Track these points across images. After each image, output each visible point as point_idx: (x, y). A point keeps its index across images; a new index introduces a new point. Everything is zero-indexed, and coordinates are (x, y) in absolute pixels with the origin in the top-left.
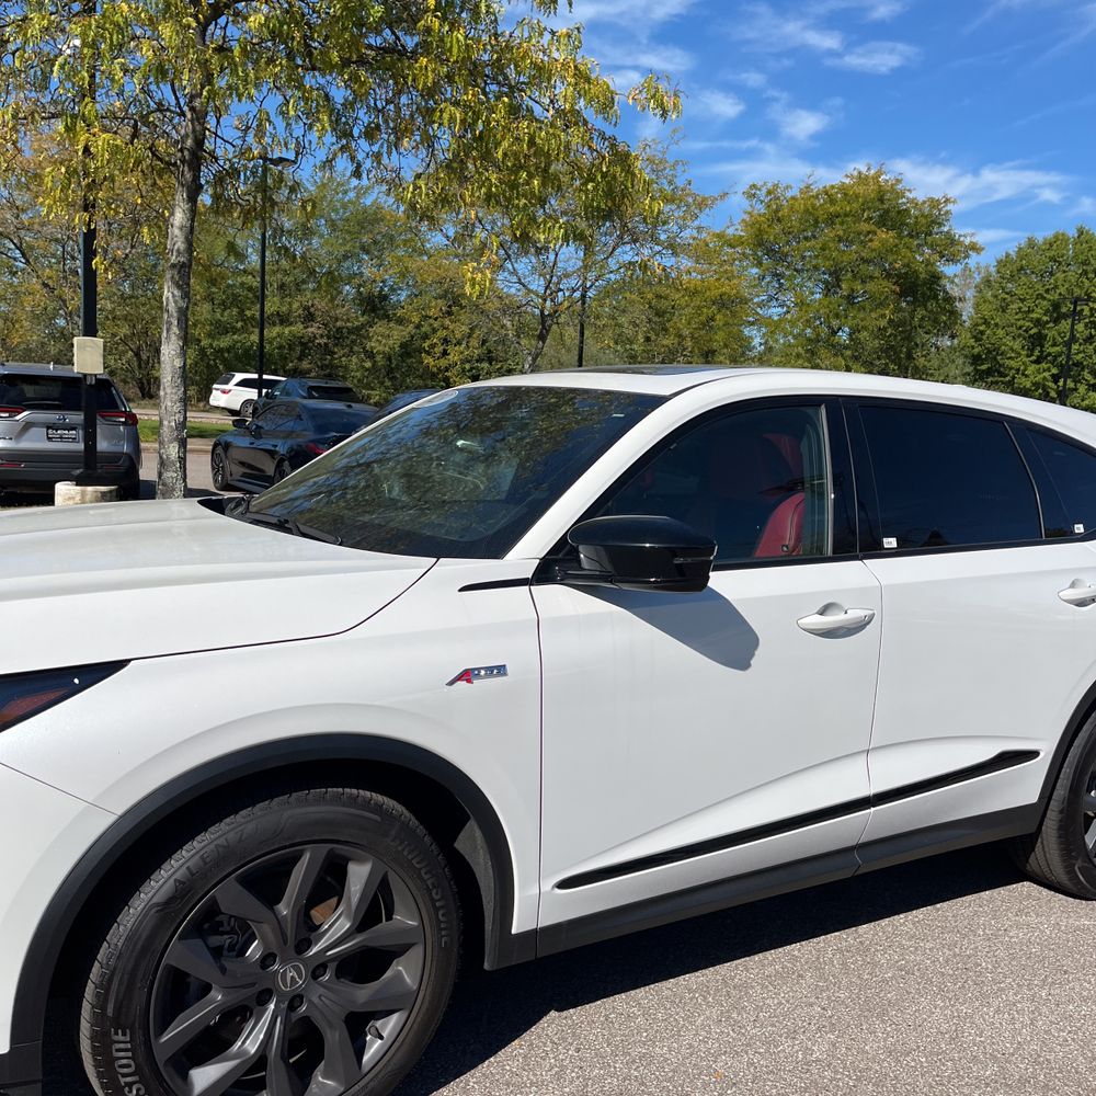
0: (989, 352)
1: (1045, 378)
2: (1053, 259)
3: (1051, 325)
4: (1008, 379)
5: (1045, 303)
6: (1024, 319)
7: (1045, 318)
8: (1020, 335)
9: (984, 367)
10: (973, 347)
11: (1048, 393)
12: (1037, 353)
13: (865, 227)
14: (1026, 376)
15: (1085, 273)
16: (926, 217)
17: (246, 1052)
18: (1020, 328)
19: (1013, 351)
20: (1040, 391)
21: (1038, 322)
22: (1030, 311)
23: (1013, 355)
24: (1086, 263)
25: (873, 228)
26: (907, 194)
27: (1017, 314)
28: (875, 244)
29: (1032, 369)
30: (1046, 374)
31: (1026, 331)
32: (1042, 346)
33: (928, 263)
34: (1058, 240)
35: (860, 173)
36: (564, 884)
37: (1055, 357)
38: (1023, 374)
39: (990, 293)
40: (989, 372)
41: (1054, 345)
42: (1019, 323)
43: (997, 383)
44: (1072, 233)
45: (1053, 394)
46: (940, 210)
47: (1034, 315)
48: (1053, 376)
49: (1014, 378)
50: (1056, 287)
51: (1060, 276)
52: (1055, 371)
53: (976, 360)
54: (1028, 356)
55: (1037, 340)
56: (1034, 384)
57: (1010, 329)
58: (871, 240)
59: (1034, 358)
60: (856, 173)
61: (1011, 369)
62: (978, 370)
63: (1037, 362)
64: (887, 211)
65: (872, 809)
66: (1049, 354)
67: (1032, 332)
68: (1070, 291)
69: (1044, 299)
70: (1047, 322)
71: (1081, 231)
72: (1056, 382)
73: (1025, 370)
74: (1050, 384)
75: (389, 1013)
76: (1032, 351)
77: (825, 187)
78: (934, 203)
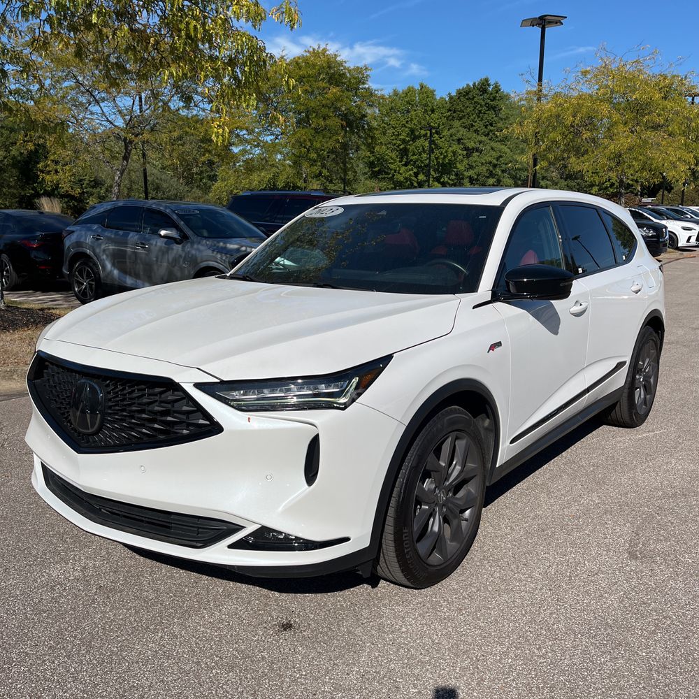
0: (379, 160)
1: (410, 175)
2: (408, 103)
3: (411, 143)
4: (390, 175)
5: (407, 129)
6: (396, 139)
7: (408, 139)
8: (394, 150)
9: (377, 169)
10: (369, 157)
11: (413, 184)
12: (405, 160)
13: (322, 84)
14: (401, 174)
15: (426, 111)
16: (355, 79)
17: (434, 532)
18: (395, 145)
19: (392, 159)
20: (409, 182)
21: (404, 141)
22: (399, 135)
23: (392, 161)
24: (426, 105)
25: (327, 85)
26: (344, 64)
27: (392, 136)
28: (329, 96)
29: (403, 169)
30: (411, 172)
31: (398, 147)
32: (407, 156)
33: (359, 107)
34: (410, 91)
35: (314, 49)
36: (511, 442)
37: (415, 162)
38: (399, 173)
39: (376, 124)
40: (380, 172)
41: (414, 155)
42: (394, 142)
43: (384, 178)
44: (417, 87)
45: (415, 184)
46: (363, 74)
47: (402, 137)
48: (414, 173)
49: (394, 175)
50: (412, 120)
51: (413, 113)
52: (415, 170)
53: (371, 165)
54: (400, 162)
55: (404, 152)
56: (405, 178)
57: (389, 146)
58: (326, 93)
59: (403, 163)
60: (311, 50)
61: (391, 170)
62: (373, 171)
63: (406, 165)
64: (333, 74)
65: (587, 395)
66: (412, 160)
67: (401, 147)
68: (420, 123)
69: (406, 127)
70: (409, 141)
71: (422, 87)
72: (416, 176)
73: (400, 170)
74: (414, 178)
75: (467, 509)
76: (402, 158)
77: (294, 58)
78: (359, 70)
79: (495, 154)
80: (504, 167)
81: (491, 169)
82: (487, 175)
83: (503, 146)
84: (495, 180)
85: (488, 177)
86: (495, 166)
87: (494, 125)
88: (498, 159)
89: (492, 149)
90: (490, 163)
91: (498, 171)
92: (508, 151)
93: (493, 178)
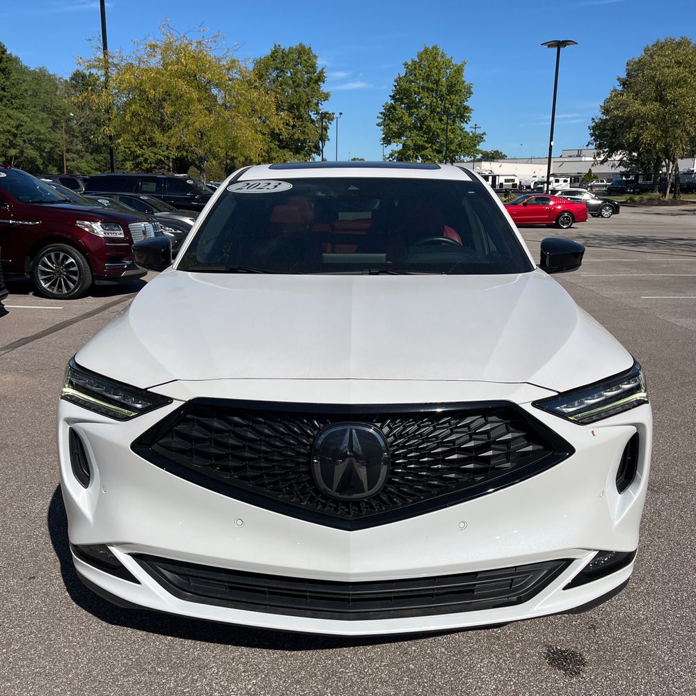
79: (14, 123)
80: (26, 137)
81: (11, 138)
82: (8, 145)
83: (22, 115)
84: (18, 151)
85: (9, 148)
86: (15, 135)
87: (7, 90)
88: (17, 127)
89: (9, 116)
90: (9, 131)
91: (19, 141)
92: (28, 120)
93: (15, 148)
